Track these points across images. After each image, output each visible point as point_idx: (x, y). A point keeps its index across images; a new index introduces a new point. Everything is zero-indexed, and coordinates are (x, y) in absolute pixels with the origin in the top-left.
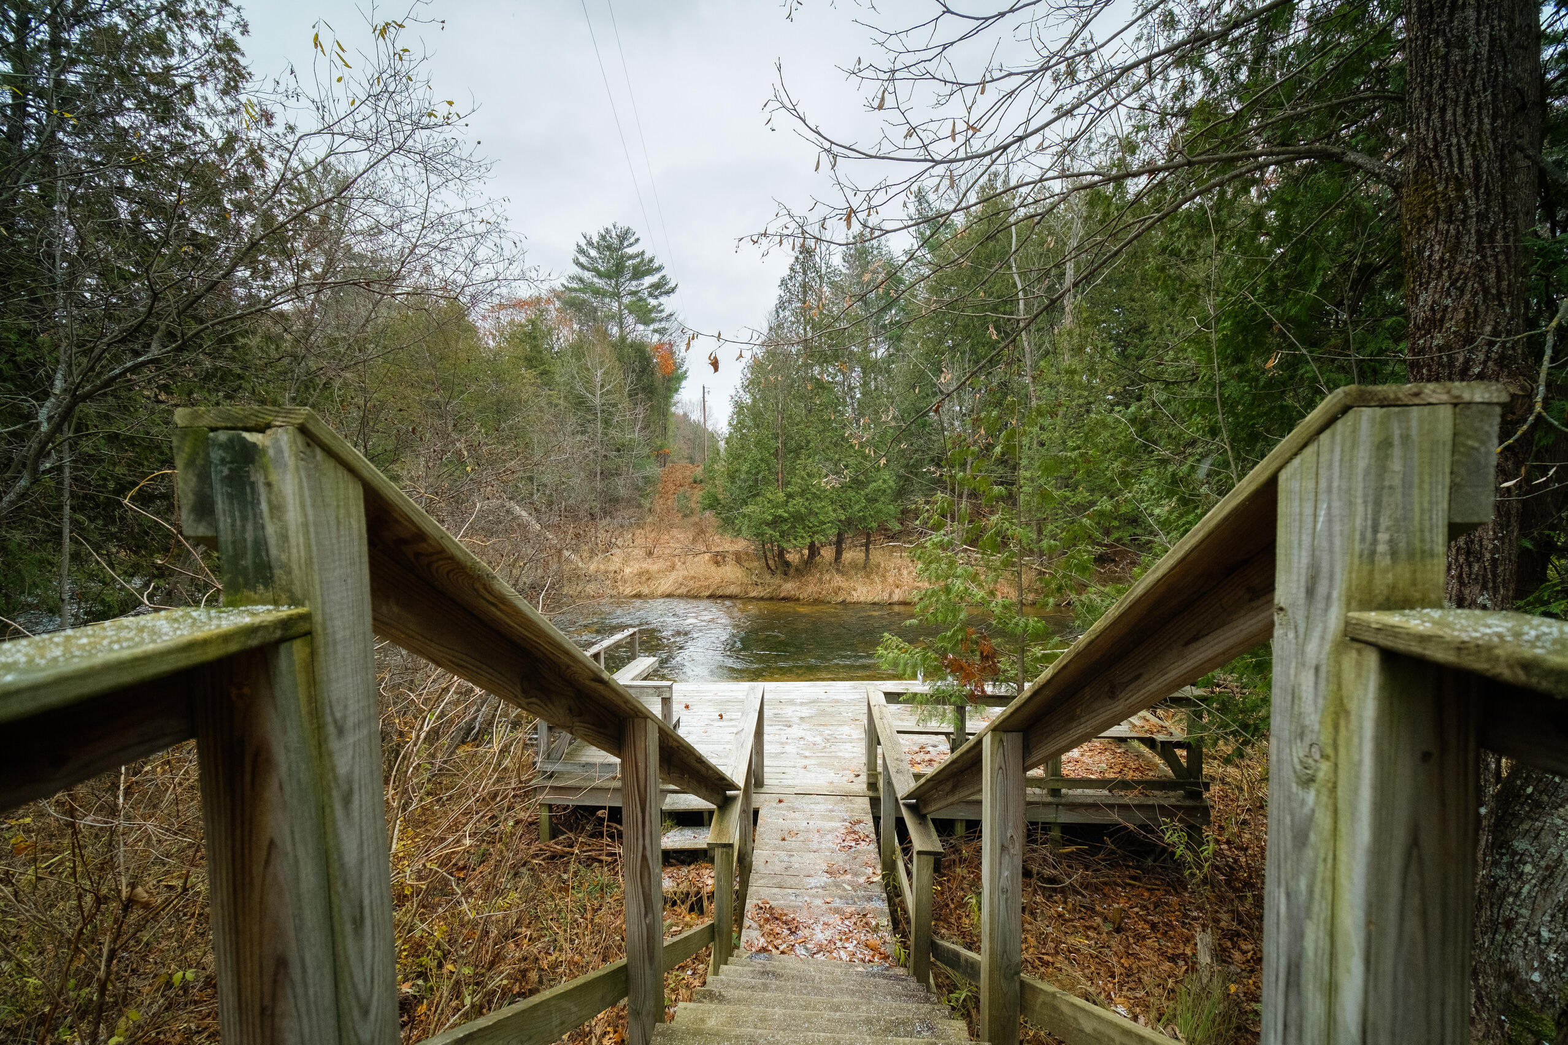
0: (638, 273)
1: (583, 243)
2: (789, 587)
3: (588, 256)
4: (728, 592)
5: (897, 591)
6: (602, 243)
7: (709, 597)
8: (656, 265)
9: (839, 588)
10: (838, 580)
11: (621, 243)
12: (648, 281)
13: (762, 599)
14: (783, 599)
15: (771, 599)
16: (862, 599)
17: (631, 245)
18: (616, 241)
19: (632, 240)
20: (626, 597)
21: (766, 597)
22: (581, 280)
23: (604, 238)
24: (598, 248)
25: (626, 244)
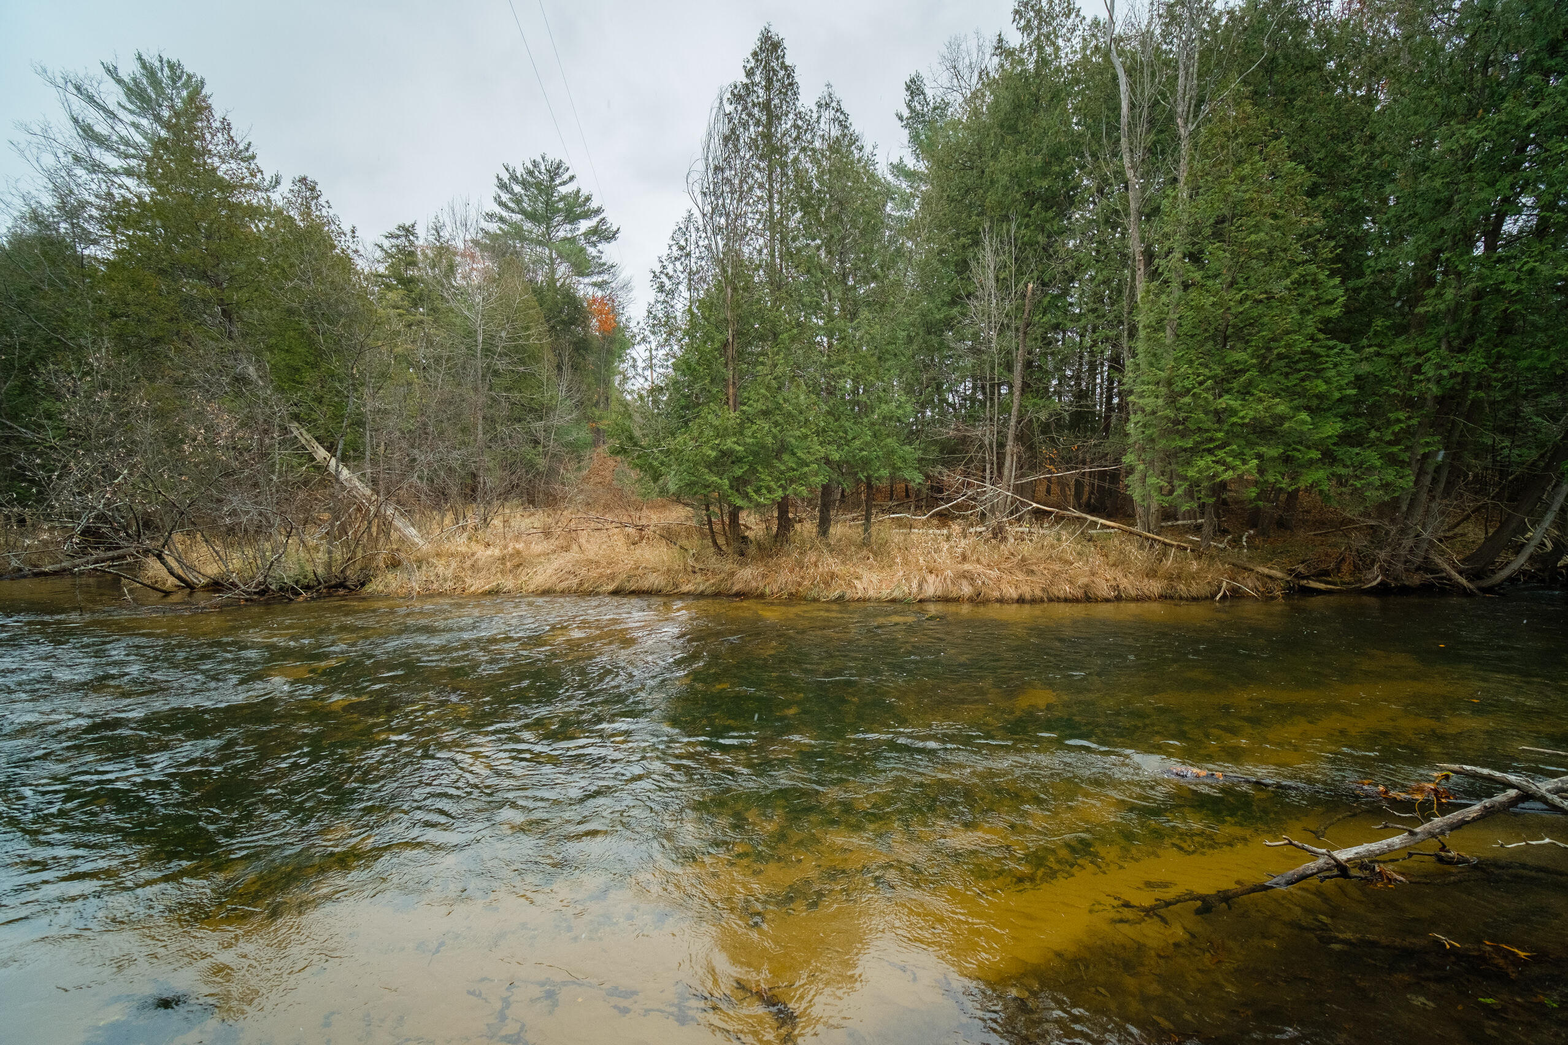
0: (572, 218)
1: (505, 177)
2: (747, 576)
3: (511, 192)
4: (645, 584)
5: (931, 578)
6: (530, 179)
7: (615, 593)
8: (594, 205)
9: (833, 576)
10: (831, 564)
11: (552, 179)
12: (584, 225)
13: (702, 595)
14: (738, 594)
15: (717, 595)
16: (871, 593)
17: (564, 183)
18: (545, 177)
19: (566, 177)
20: (474, 595)
21: (708, 591)
22: (502, 219)
23: (531, 173)
24: (524, 184)
25: (557, 182)
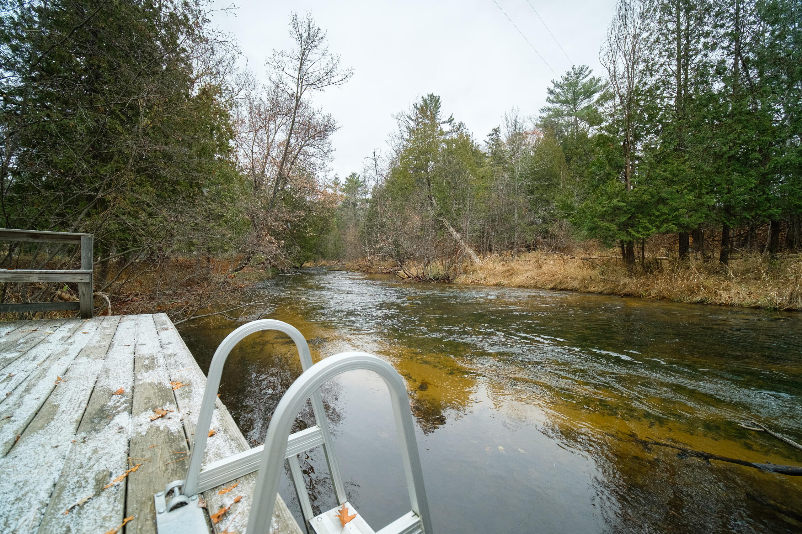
0: (589, 94)
1: (552, 86)
3: (555, 93)
6: (565, 82)
8: (602, 83)
11: (578, 78)
17: (585, 77)
18: (574, 78)
19: (587, 72)
21: (605, 292)
22: (549, 109)
23: (566, 79)
24: (561, 87)
25: (581, 78)
